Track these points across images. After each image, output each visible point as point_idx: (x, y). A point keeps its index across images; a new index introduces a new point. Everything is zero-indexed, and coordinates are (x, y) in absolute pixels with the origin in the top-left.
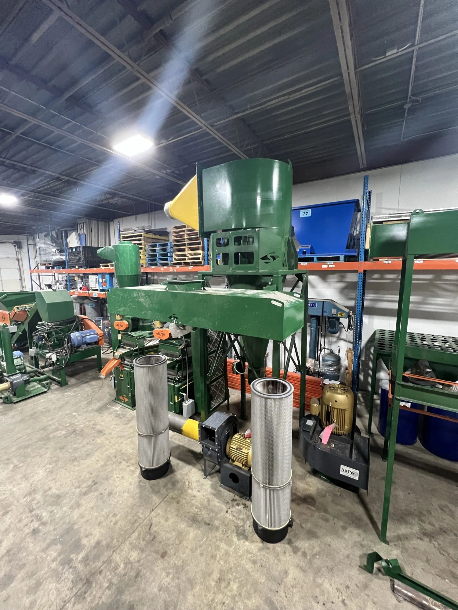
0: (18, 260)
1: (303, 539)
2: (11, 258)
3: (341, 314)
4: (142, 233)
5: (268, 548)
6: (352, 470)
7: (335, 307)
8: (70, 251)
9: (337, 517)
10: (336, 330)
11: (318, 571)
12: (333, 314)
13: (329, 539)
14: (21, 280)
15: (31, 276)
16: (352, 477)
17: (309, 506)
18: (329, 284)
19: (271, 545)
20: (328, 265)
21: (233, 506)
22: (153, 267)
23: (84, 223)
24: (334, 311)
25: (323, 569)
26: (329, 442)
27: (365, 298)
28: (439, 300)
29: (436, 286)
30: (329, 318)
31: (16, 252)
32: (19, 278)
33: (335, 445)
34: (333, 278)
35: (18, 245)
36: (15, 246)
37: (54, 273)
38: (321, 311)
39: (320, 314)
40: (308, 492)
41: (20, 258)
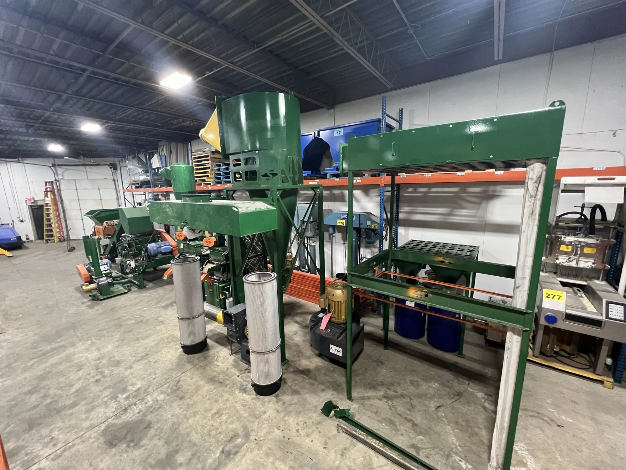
0: (114, 180)
1: (288, 395)
2: (109, 179)
3: (374, 225)
4: (209, 154)
5: (259, 399)
6: (337, 348)
7: (370, 219)
8: (153, 171)
10: (372, 241)
11: (288, 414)
12: (368, 226)
13: (307, 396)
14: (118, 199)
15: (124, 195)
16: (338, 354)
17: (304, 376)
18: (371, 198)
19: (261, 397)
21: (245, 373)
22: (219, 185)
23: (164, 146)
24: (369, 223)
25: (293, 412)
26: (326, 328)
27: (400, 210)
28: (464, 212)
30: (366, 229)
31: (112, 173)
32: (115, 197)
33: (331, 330)
34: (374, 193)
35: (114, 167)
36: (111, 168)
37: (145, 192)
38: (358, 223)
39: (357, 226)
40: (308, 367)
41: (116, 179)
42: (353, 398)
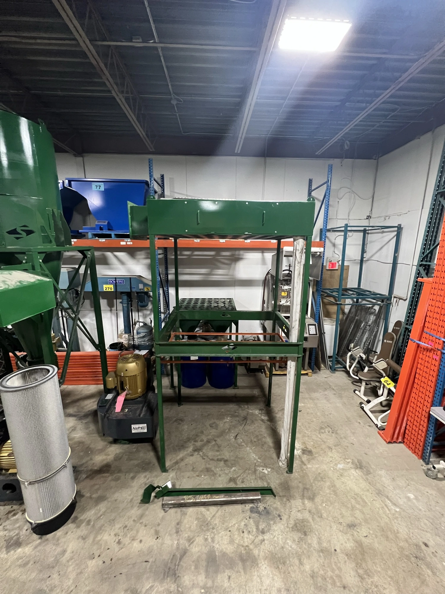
1: (90, 509)
3: (147, 288)
5: (47, 540)
6: (141, 426)
7: (142, 282)
9: (129, 471)
10: (146, 304)
12: (140, 289)
13: (117, 496)
16: (142, 431)
17: (104, 475)
18: (138, 260)
19: (50, 535)
20: (126, 242)
21: (8, 518)
24: (141, 286)
25: (106, 525)
26: (123, 409)
27: (169, 272)
29: (218, 261)
30: (137, 293)
33: (128, 409)
34: (141, 255)
38: (129, 287)
39: (129, 291)
40: (105, 462)
42: (168, 469)
